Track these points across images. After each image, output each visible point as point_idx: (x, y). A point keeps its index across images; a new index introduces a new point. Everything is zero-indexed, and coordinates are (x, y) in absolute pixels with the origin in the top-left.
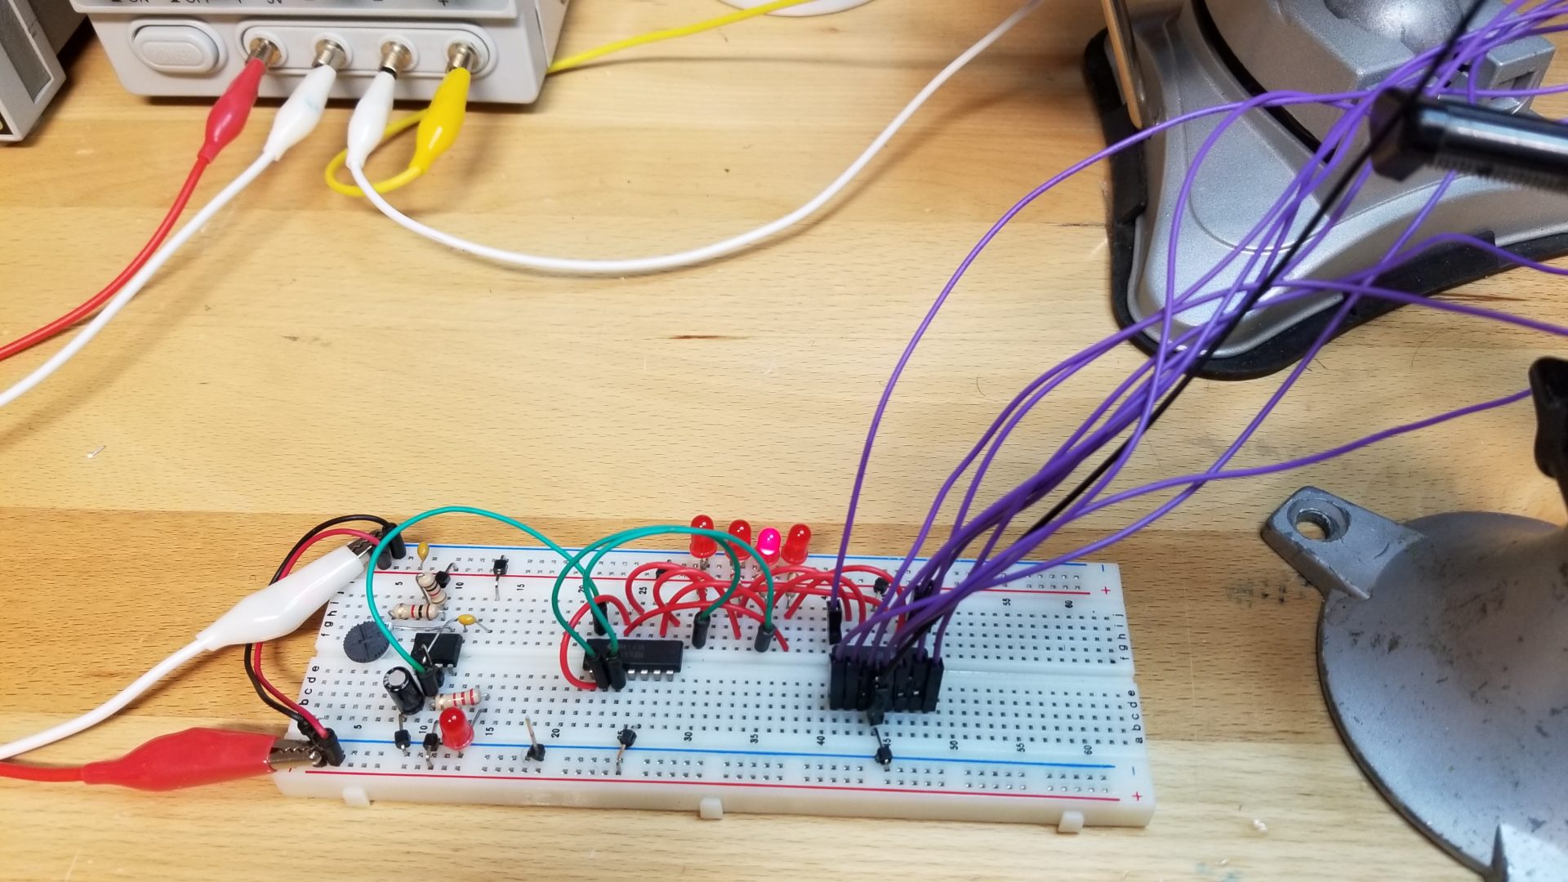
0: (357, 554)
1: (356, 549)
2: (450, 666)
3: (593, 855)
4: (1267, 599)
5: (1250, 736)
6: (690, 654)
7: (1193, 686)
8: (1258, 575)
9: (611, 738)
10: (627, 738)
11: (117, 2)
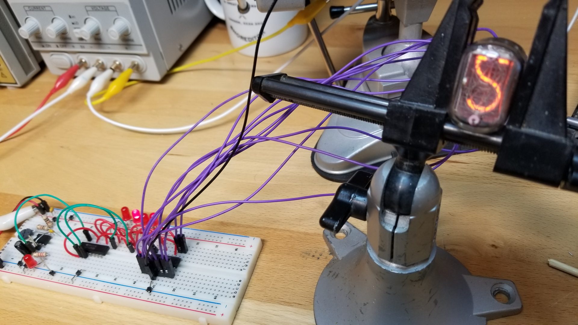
0: (33, 208)
1: (33, 207)
2: (43, 244)
3: (61, 308)
4: (314, 257)
5: (282, 303)
6: (111, 251)
7: (272, 283)
8: (315, 249)
9: (74, 272)
10: (79, 273)
11: (43, 46)
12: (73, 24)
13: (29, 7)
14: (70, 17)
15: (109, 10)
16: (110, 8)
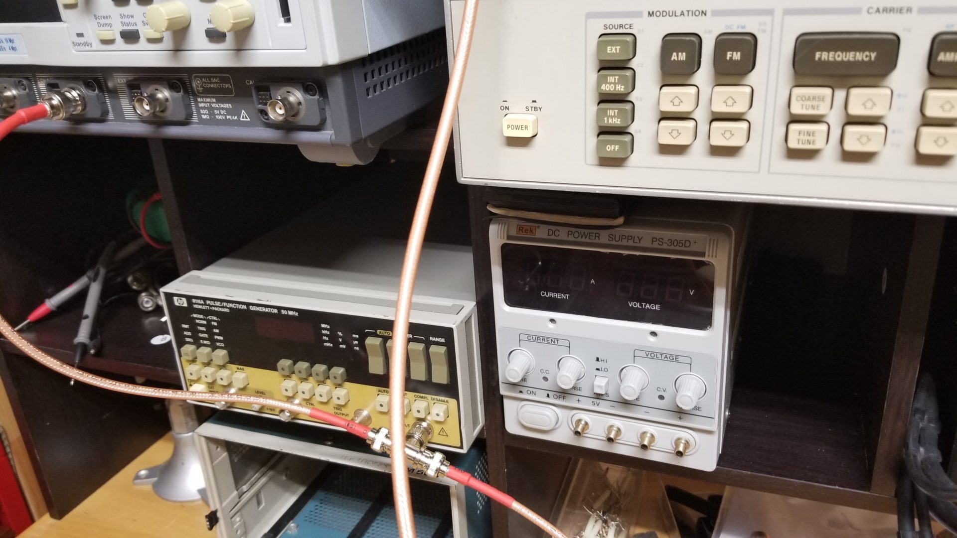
11: (521, 392)
12: (598, 369)
13: (529, 335)
14: (598, 359)
15: (677, 361)
16: (680, 359)
